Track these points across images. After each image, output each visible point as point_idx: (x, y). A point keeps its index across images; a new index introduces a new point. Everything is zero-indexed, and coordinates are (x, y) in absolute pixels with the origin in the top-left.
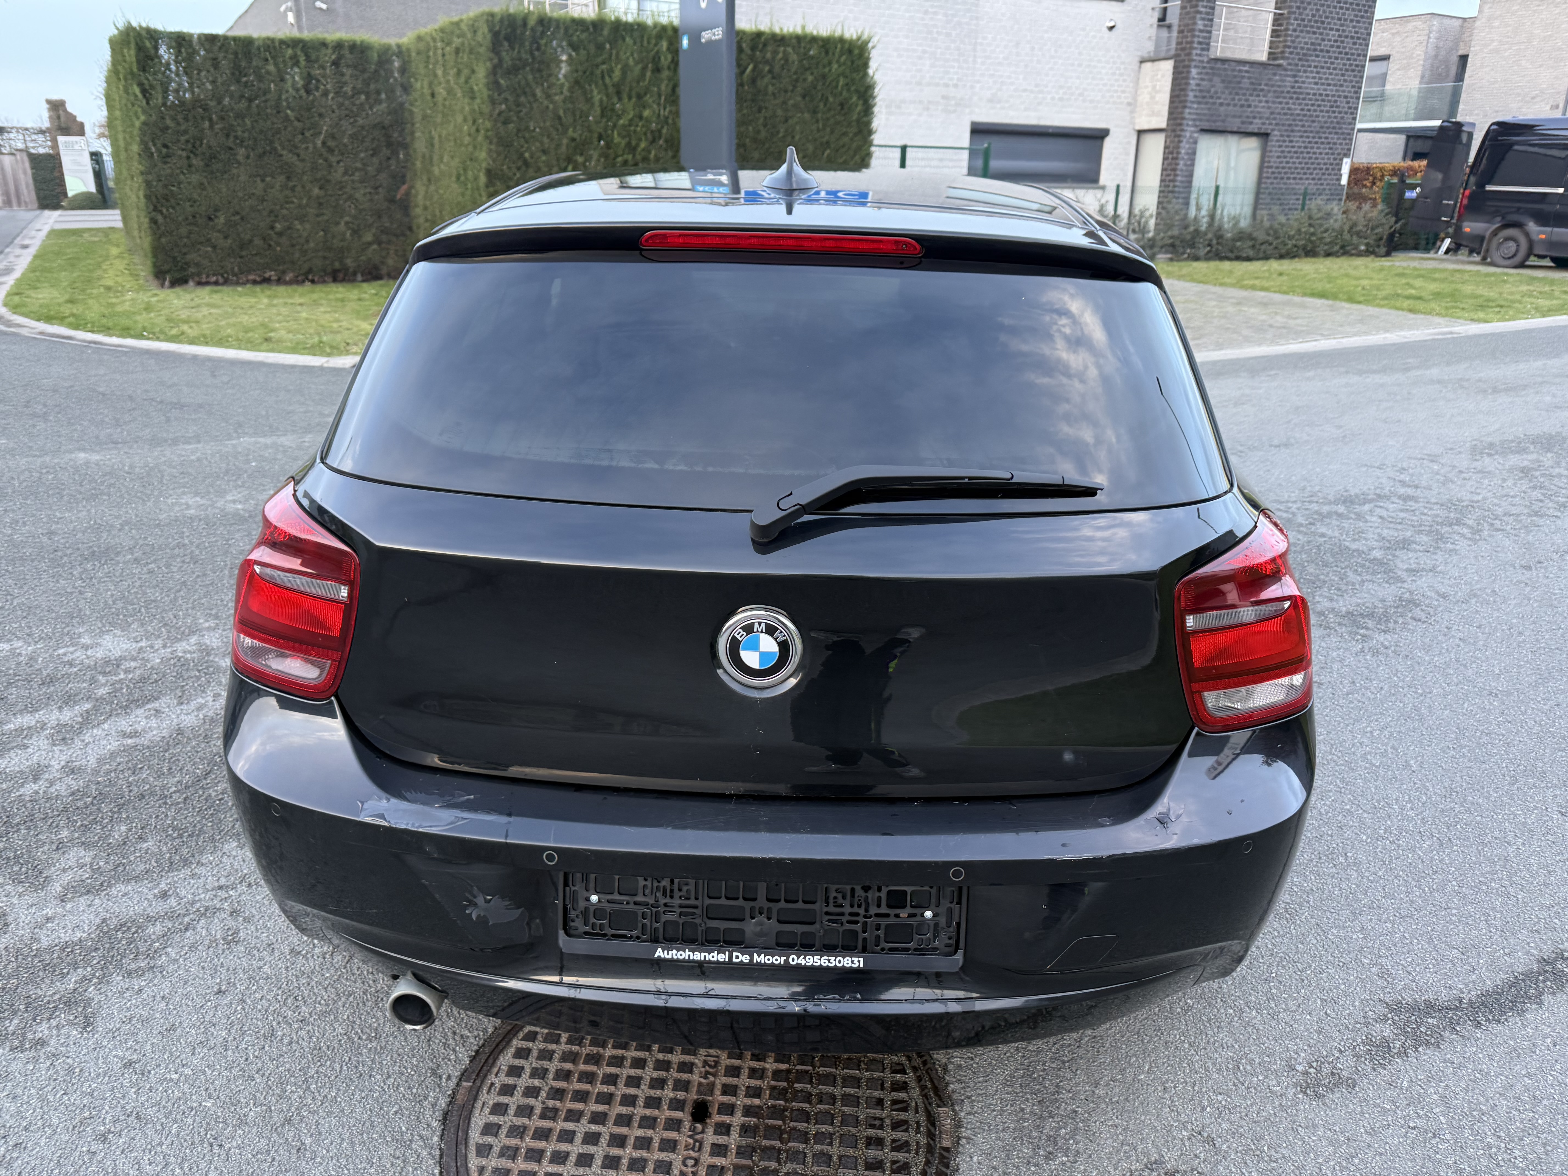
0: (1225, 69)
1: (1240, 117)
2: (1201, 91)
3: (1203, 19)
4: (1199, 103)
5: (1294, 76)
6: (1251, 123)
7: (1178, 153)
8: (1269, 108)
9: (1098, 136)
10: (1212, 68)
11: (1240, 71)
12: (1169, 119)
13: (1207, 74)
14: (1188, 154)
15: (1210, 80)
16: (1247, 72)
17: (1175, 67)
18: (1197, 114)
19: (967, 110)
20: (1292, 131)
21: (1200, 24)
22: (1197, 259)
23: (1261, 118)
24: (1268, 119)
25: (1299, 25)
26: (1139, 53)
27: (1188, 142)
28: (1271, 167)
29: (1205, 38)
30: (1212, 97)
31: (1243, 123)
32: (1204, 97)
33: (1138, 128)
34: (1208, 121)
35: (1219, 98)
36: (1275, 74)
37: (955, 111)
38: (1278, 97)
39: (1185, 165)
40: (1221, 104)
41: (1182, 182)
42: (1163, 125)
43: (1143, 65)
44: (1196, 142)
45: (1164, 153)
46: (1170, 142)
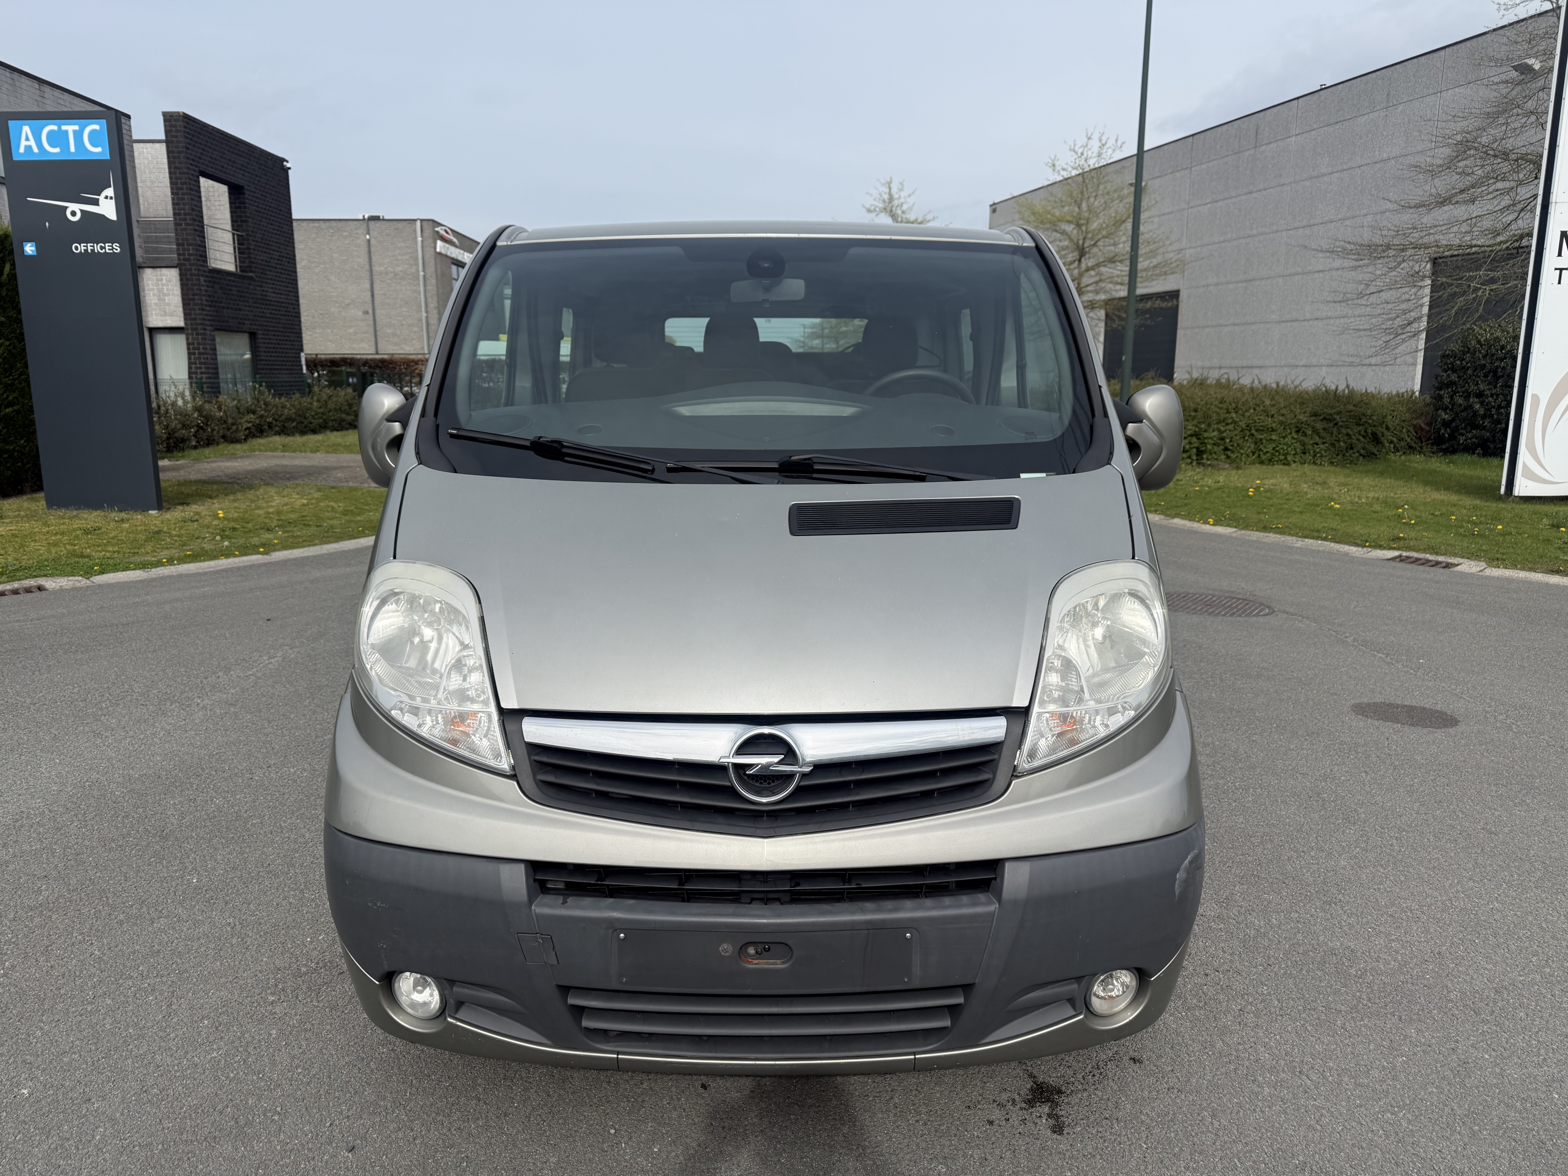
0: (221, 279)
1: (237, 318)
2: (209, 296)
4: (210, 306)
5: (261, 286)
6: (244, 324)
7: (203, 349)
8: (252, 311)
10: (212, 277)
11: (229, 280)
12: (185, 319)
13: (210, 282)
14: (209, 348)
15: (213, 287)
16: (233, 281)
17: (181, 275)
18: (211, 315)
20: (269, 331)
21: (198, 240)
23: (249, 320)
24: (253, 320)
25: (256, 246)
28: (262, 360)
29: (203, 251)
30: (216, 302)
31: (239, 323)
32: (212, 301)
33: (150, 325)
34: (219, 321)
35: (221, 302)
36: (250, 284)
38: (255, 303)
40: (224, 308)
42: (181, 324)
44: (214, 340)
45: (188, 349)
46: (193, 339)
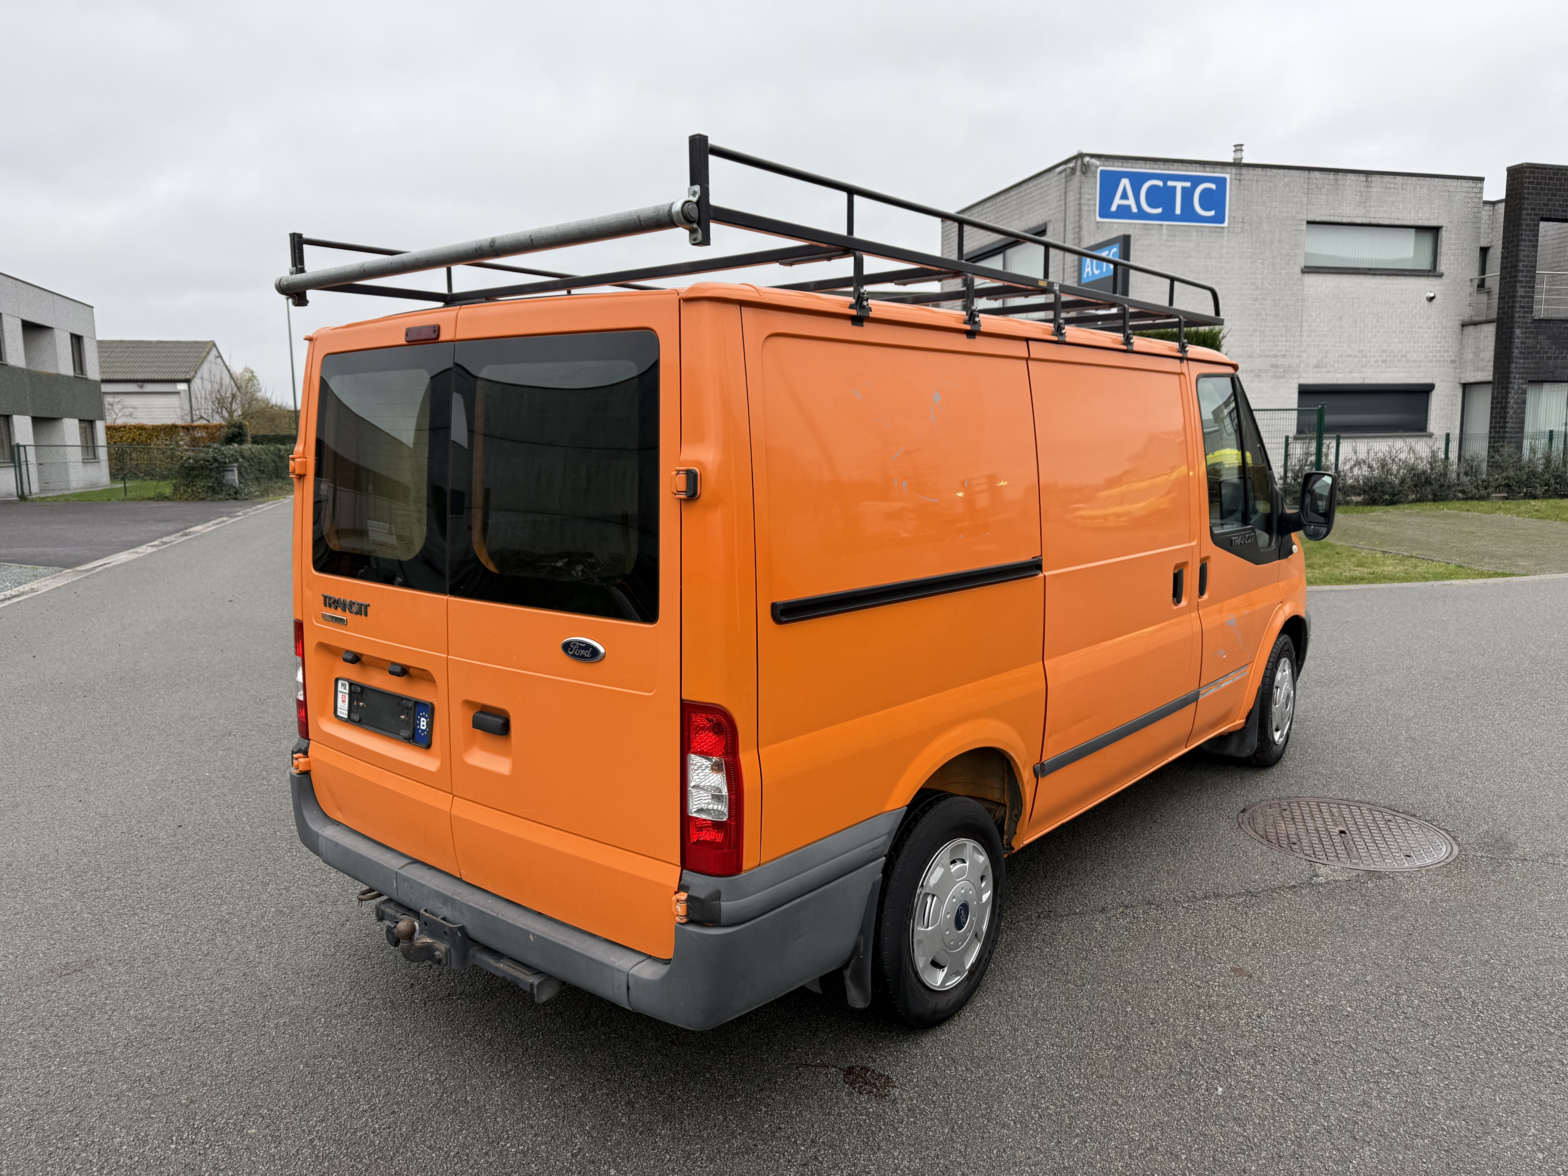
0: (1551, 328)
2: (1526, 348)
3: (1525, 287)
4: (1526, 358)
7: (1507, 402)
9: (1424, 391)
10: (1536, 328)
12: (1494, 373)
13: (1531, 333)
14: (1517, 403)
15: (1536, 338)
17: (1497, 329)
18: (1523, 368)
19: (1296, 375)
21: (1521, 291)
22: (1534, 497)
26: (1461, 318)
27: (1516, 393)
29: (1528, 302)
30: (1539, 352)
32: (1530, 353)
33: (1463, 381)
34: (1536, 373)
35: (1546, 353)
37: (1284, 377)
39: (1515, 413)
40: (1549, 358)
41: (1512, 428)
42: (1490, 378)
43: (1465, 328)
44: (1524, 392)
45: (1492, 403)
46: (1498, 393)
